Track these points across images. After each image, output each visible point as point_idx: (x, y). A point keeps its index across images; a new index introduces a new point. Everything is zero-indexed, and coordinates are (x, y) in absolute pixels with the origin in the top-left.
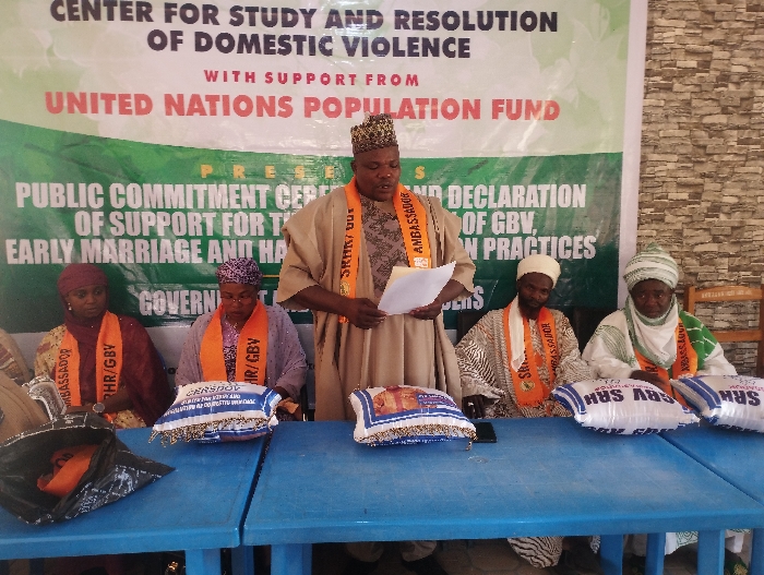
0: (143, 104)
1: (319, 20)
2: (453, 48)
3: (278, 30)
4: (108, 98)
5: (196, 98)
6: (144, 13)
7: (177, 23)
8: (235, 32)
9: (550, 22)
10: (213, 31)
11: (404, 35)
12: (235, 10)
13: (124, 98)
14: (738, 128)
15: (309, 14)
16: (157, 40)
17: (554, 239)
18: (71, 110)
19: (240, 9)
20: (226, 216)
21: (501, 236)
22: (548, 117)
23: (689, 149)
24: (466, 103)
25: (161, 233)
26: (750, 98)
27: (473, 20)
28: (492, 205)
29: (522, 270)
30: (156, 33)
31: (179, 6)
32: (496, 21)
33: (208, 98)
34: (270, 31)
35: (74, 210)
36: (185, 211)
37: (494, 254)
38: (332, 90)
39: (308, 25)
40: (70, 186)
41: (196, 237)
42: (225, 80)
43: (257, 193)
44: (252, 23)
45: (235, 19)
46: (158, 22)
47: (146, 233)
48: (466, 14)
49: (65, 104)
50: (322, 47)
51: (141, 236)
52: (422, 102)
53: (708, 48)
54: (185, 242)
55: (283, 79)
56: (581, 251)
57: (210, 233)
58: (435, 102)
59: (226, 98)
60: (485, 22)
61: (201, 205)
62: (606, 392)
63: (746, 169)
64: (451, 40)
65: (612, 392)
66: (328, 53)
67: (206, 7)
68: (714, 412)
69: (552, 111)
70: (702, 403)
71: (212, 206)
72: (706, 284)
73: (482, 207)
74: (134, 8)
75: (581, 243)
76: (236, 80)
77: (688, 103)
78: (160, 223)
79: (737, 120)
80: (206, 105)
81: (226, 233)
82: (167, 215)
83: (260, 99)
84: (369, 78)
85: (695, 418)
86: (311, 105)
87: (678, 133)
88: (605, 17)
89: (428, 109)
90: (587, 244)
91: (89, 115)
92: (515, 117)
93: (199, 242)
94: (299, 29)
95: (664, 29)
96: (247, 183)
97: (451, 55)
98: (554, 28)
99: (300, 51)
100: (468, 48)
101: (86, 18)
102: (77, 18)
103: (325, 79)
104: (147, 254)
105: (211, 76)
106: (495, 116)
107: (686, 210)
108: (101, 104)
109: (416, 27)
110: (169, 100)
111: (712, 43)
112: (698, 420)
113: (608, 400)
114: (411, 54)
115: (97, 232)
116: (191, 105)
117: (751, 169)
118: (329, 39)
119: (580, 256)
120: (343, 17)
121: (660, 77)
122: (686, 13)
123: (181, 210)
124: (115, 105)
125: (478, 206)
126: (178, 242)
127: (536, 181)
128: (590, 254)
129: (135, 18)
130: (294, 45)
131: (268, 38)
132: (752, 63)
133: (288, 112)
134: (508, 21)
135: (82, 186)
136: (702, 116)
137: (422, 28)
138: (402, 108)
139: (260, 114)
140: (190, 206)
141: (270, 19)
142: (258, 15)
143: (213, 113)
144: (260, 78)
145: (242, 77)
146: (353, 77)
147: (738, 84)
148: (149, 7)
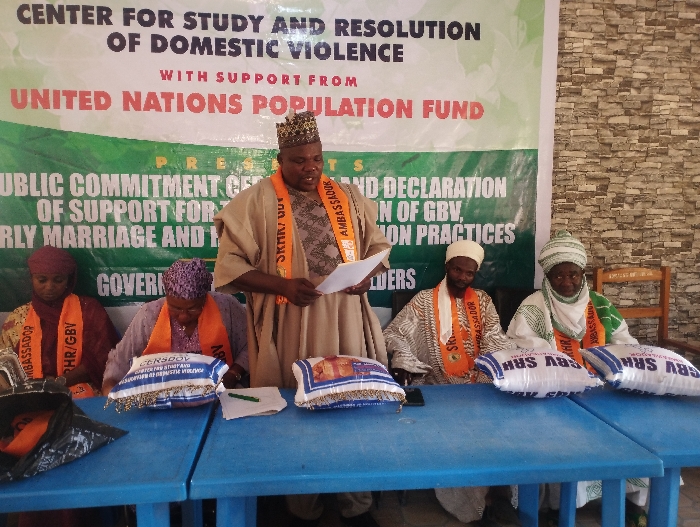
0: (102, 100)
1: (266, 25)
2: (389, 53)
3: (229, 34)
4: (70, 95)
5: (152, 96)
6: (104, 16)
7: (135, 26)
8: (189, 35)
9: (474, 32)
10: (168, 34)
11: (344, 41)
12: (188, 16)
13: (84, 95)
14: (639, 128)
15: (257, 21)
16: (117, 42)
17: (479, 226)
18: (35, 106)
19: (194, 14)
20: (180, 204)
21: (432, 223)
22: (474, 116)
23: (596, 147)
24: (400, 102)
25: (118, 219)
26: (649, 101)
27: (406, 28)
28: (424, 196)
29: (451, 254)
30: (115, 35)
31: (137, 11)
32: (427, 29)
33: (164, 95)
34: (221, 34)
35: (36, 199)
36: (141, 199)
37: (425, 240)
38: (278, 90)
39: (256, 29)
40: (33, 176)
41: (151, 224)
42: (180, 79)
43: (209, 183)
44: (205, 27)
45: (189, 23)
46: (117, 24)
47: (104, 220)
48: (399, 23)
49: (29, 100)
50: (269, 50)
51: (98, 223)
52: (360, 102)
53: (612, 57)
54: (141, 228)
55: (233, 79)
56: (502, 237)
57: (164, 219)
58: (372, 101)
59: (180, 96)
60: (417, 31)
61: (156, 194)
62: (521, 360)
63: (646, 165)
64: (386, 46)
65: (527, 360)
66: (274, 55)
67: (162, 13)
68: (616, 377)
69: (477, 111)
70: (606, 368)
71: (166, 195)
72: (613, 266)
73: (415, 196)
74: (95, 12)
75: (502, 229)
76: (190, 79)
77: (595, 105)
78: (117, 211)
79: (638, 121)
80: (162, 102)
81: (179, 219)
82: (123, 203)
83: (212, 97)
84: (312, 79)
85: (599, 382)
86: (259, 102)
87: (586, 131)
88: (523, 29)
89: (366, 108)
90: (507, 231)
91: (52, 110)
92: (443, 116)
93: (153, 228)
94: (248, 33)
95: (573, 40)
96: (199, 173)
97: (386, 59)
98: (477, 37)
99: (249, 54)
100: (402, 53)
101: (50, 22)
102: (42, 22)
103: (272, 79)
104: (104, 240)
105: (166, 76)
106: (426, 115)
107: (594, 200)
108: (63, 100)
109: (355, 33)
110: (126, 95)
111: (616, 53)
112: (602, 383)
113: (523, 366)
114: (350, 58)
115: (57, 219)
116: (148, 101)
117: (651, 164)
118: (275, 43)
119: (501, 241)
120: (288, 23)
121: (570, 83)
122: (593, 26)
123: (137, 198)
124: (76, 101)
125: (411, 196)
126: (133, 228)
127: (463, 174)
128: (511, 239)
129: (96, 22)
130: (243, 48)
131: (218, 41)
132: (651, 71)
133: (237, 110)
134: (437, 30)
135: (44, 176)
136: (608, 118)
137: (360, 34)
138: (342, 107)
139: (211, 110)
140: (145, 194)
141: (221, 24)
142: (210, 21)
143: (168, 109)
144: (213, 77)
145: (195, 76)
146: (297, 78)
147: (639, 89)
148: (109, 11)
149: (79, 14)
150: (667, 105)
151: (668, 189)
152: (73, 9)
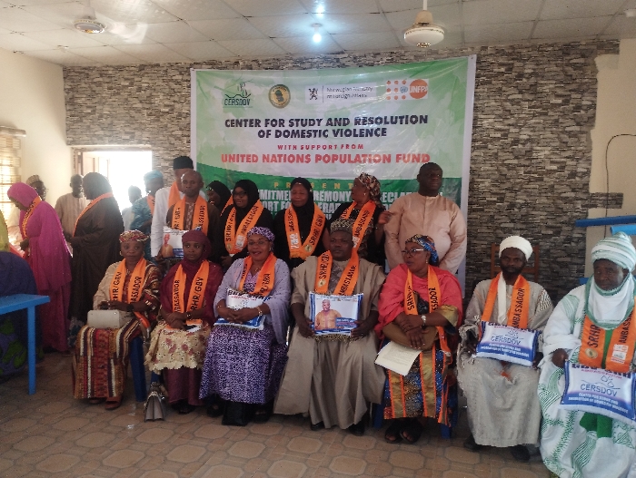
0: (251, 158)
1: (324, 123)
2: (379, 132)
3: (307, 128)
4: (243, 156)
5: (274, 156)
6: (258, 123)
7: (269, 127)
8: (290, 129)
9: (424, 119)
10: (282, 129)
11: (359, 127)
12: (291, 121)
13: (248, 156)
14: (524, 166)
15: (319, 121)
18: (230, 161)
19: (293, 120)
20: (282, 203)
23: (497, 176)
24: (384, 156)
26: (531, 151)
27: (389, 120)
30: (262, 131)
31: (271, 120)
32: (399, 120)
33: (279, 155)
34: (304, 128)
38: (330, 152)
39: (319, 125)
42: (285, 149)
44: (297, 125)
45: (291, 124)
46: (262, 127)
48: (386, 118)
50: (324, 134)
52: (365, 156)
53: (507, 127)
55: (308, 148)
59: (285, 156)
60: (394, 121)
61: (273, 199)
63: (529, 186)
64: (378, 129)
66: (326, 136)
67: (280, 120)
69: (426, 159)
71: (277, 199)
74: (254, 122)
76: (289, 149)
77: (496, 154)
79: (523, 162)
80: (278, 158)
83: (298, 156)
84: (342, 146)
86: (318, 158)
87: (491, 168)
88: (452, 116)
89: (367, 159)
91: (236, 163)
95: (482, 120)
97: (378, 136)
98: (426, 121)
99: (315, 136)
100: (386, 132)
101: (237, 126)
102: (234, 126)
103: (324, 147)
105: (280, 147)
106: (397, 161)
107: (496, 206)
108: (240, 158)
109: (364, 124)
110: (264, 156)
111: (509, 125)
114: (361, 136)
116: (272, 158)
117: (532, 186)
118: (327, 131)
120: (333, 121)
121: (479, 142)
124: (245, 159)
125: (389, 201)
129: (254, 126)
130: (313, 134)
131: (303, 131)
132: (531, 134)
133: (309, 161)
134: (404, 120)
136: (504, 160)
137: (366, 124)
138: (356, 159)
139: (298, 162)
140: (269, 199)
141: (304, 123)
142: (300, 122)
143: (280, 161)
144: (299, 148)
145: (292, 147)
146: (336, 146)
147: (524, 144)
148: (260, 121)
149: (248, 123)
150: (542, 153)
151: (544, 200)
152: (246, 121)
